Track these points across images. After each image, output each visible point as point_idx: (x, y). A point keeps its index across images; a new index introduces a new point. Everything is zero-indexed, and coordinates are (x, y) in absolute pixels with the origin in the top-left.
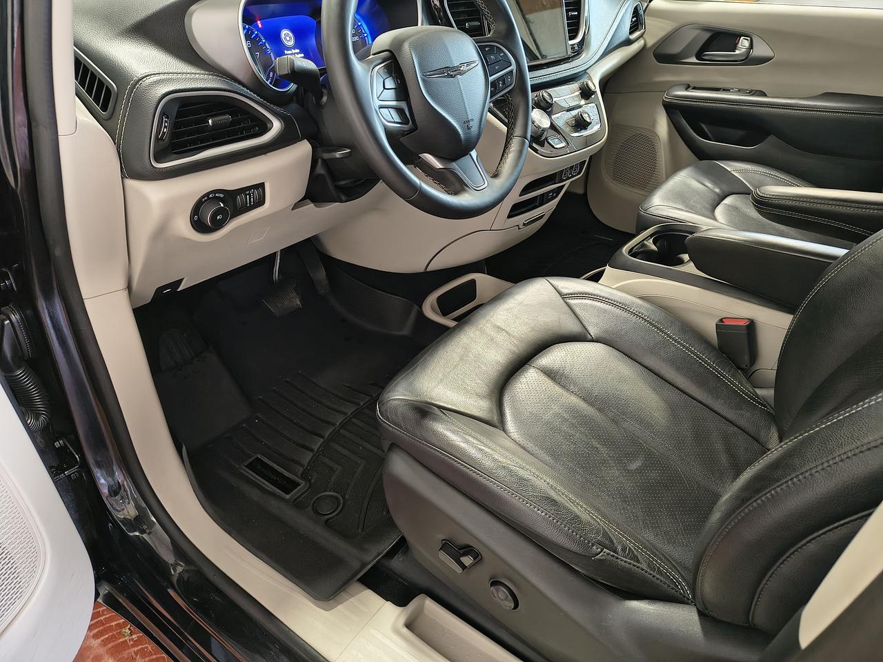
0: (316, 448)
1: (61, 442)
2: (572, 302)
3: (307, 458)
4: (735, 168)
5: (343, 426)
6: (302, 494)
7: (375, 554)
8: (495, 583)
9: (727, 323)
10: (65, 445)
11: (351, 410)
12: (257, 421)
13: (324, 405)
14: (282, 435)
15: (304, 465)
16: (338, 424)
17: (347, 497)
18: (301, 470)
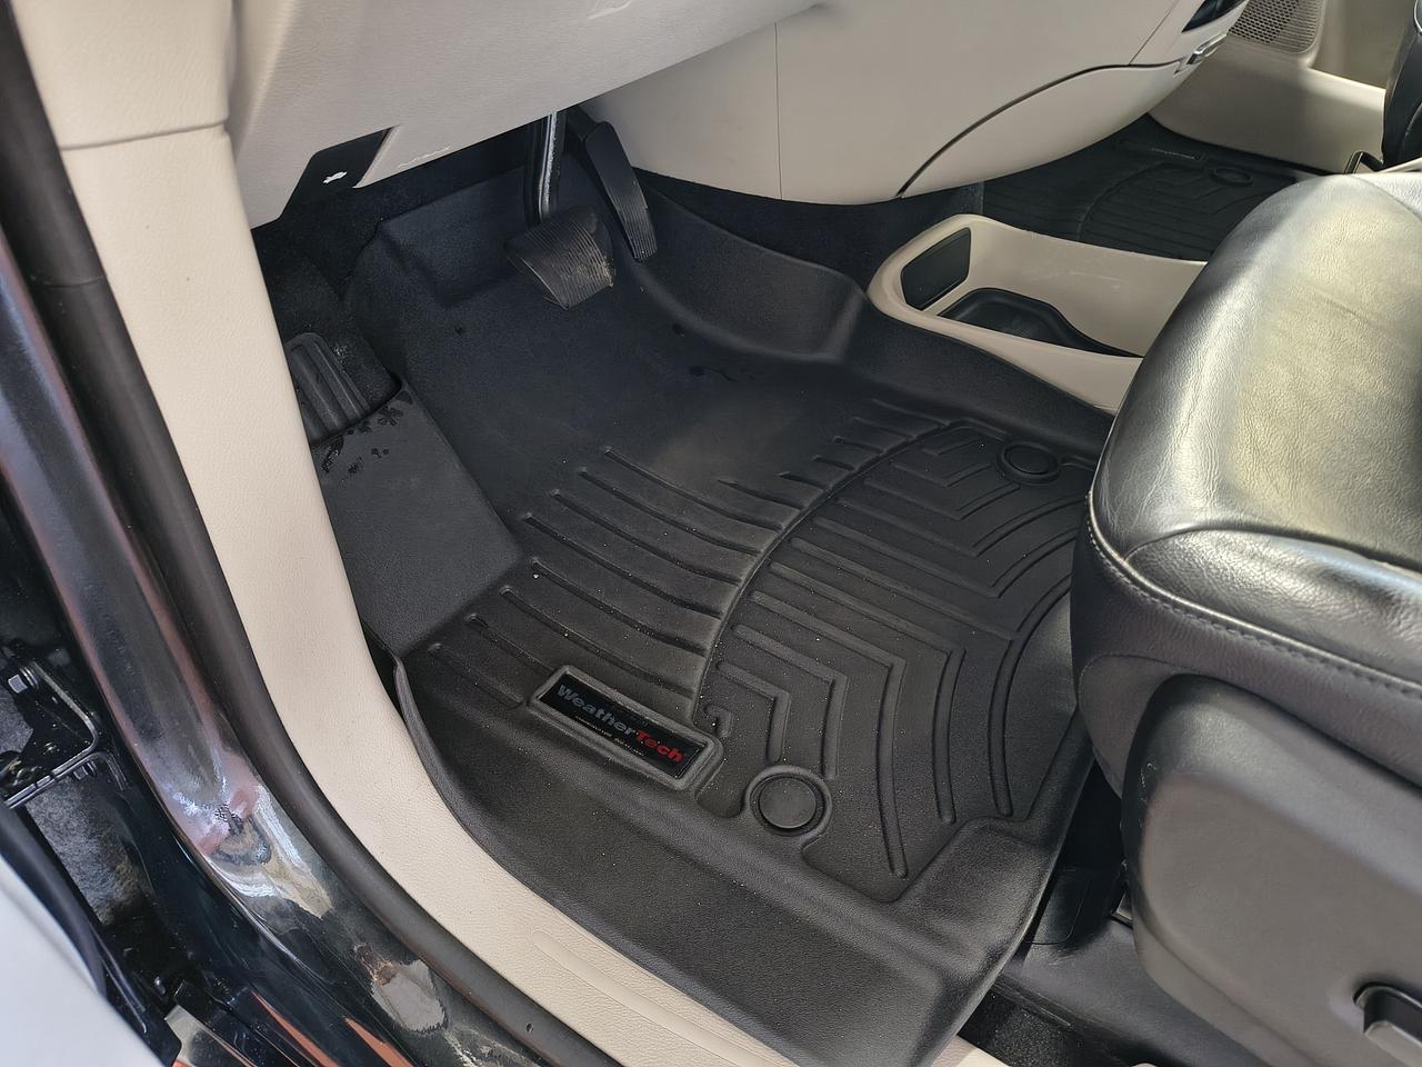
0: (708, 643)
1: (28, 673)
3: (695, 673)
5: (754, 583)
6: (711, 772)
10: (42, 682)
11: (765, 543)
12: (536, 576)
13: (690, 531)
14: (607, 609)
15: (691, 692)
16: (743, 578)
17: (831, 776)
18: (689, 705)
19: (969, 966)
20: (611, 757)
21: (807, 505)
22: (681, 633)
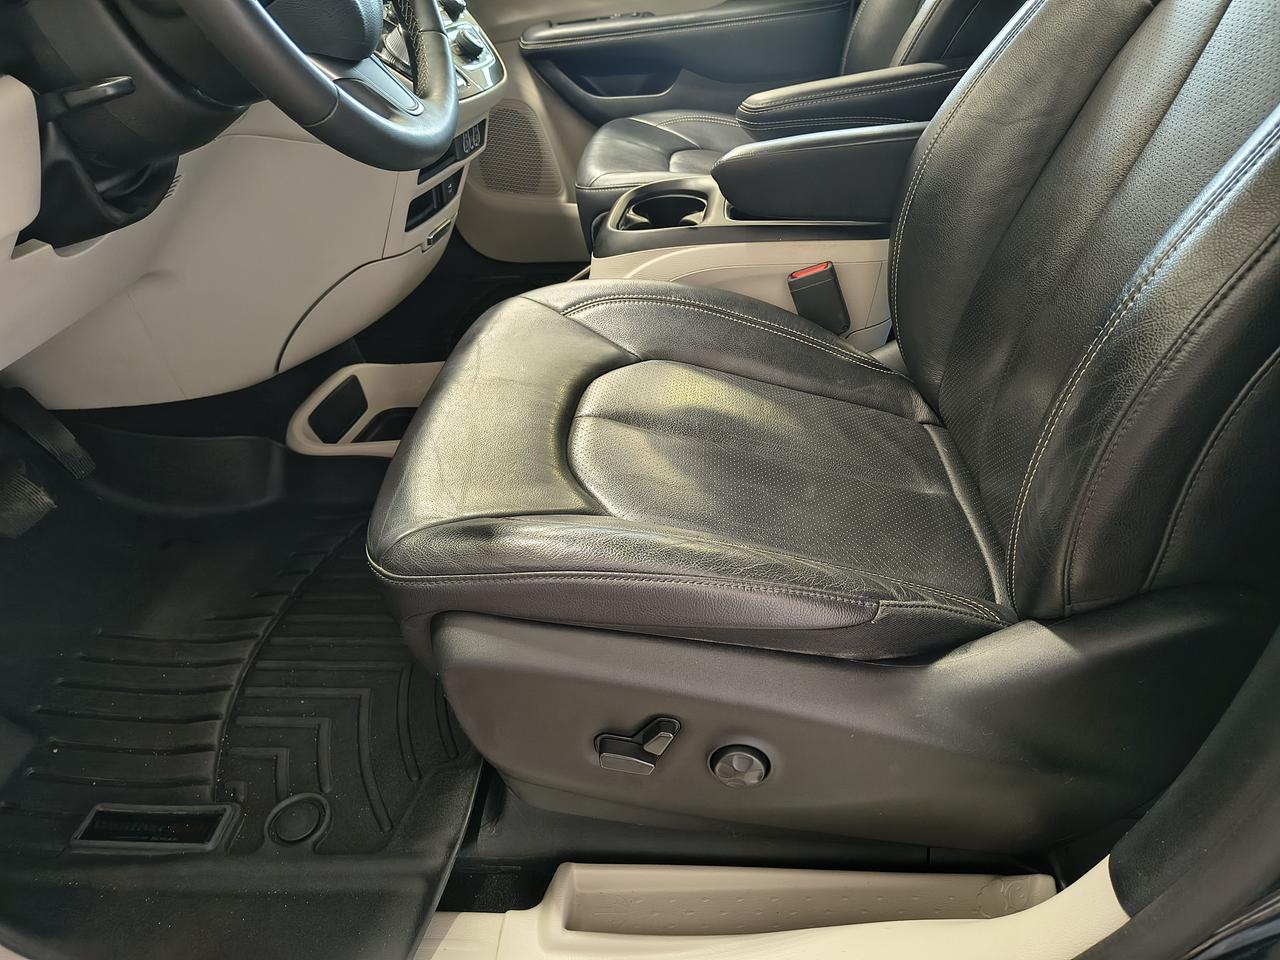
0: (215, 740)
2: (580, 316)
3: (208, 764)
4: (662, 121)
5: (244, 683)
6: (235, 828)
7: (442, 850)
8: (716, 756)
9: (799, 277)
11: (246, 651)
12: (55, 751)
13: (185, 666)
14: (126, 751)
15: (209, 780)
16: (234, 683)
17: (328, 790)
18: (208, 790)
19: (434, 862)
20: (150, 854)
21: (277, 611)
22: (191, 743)
